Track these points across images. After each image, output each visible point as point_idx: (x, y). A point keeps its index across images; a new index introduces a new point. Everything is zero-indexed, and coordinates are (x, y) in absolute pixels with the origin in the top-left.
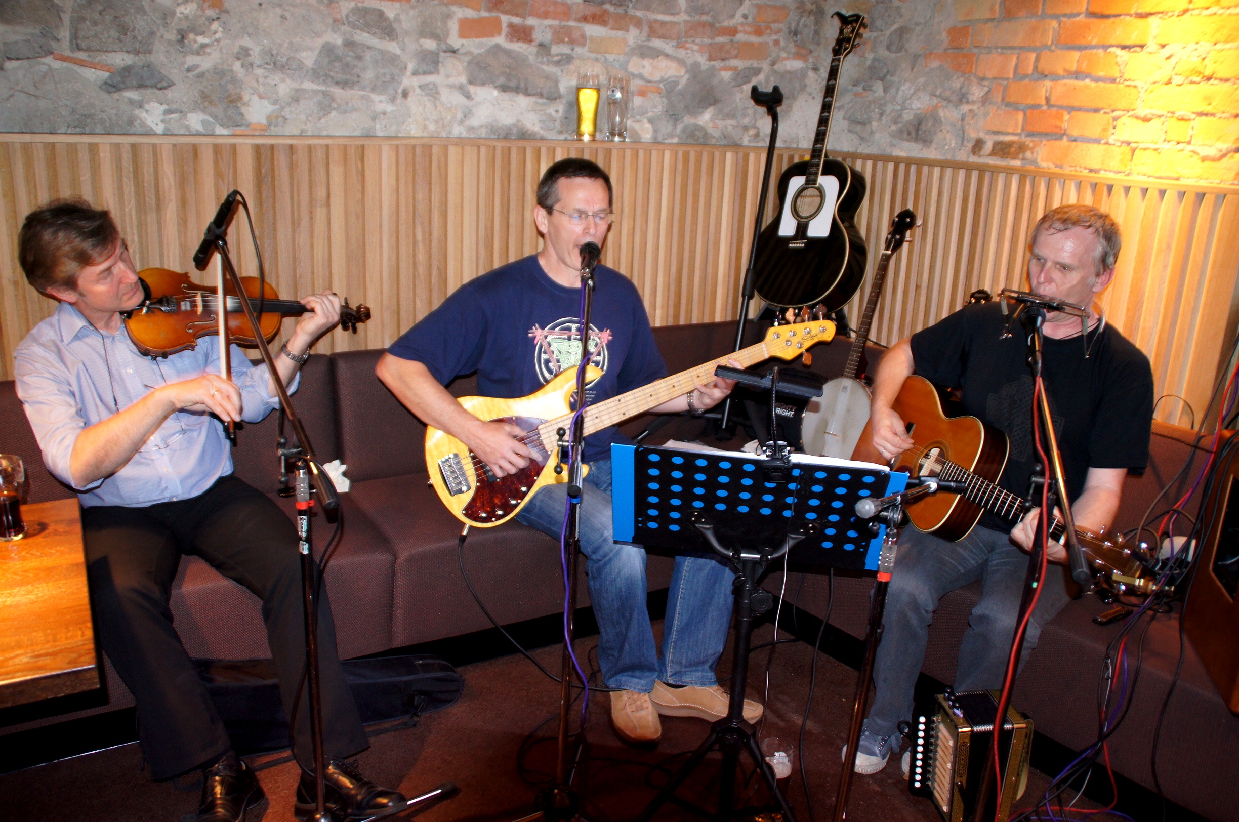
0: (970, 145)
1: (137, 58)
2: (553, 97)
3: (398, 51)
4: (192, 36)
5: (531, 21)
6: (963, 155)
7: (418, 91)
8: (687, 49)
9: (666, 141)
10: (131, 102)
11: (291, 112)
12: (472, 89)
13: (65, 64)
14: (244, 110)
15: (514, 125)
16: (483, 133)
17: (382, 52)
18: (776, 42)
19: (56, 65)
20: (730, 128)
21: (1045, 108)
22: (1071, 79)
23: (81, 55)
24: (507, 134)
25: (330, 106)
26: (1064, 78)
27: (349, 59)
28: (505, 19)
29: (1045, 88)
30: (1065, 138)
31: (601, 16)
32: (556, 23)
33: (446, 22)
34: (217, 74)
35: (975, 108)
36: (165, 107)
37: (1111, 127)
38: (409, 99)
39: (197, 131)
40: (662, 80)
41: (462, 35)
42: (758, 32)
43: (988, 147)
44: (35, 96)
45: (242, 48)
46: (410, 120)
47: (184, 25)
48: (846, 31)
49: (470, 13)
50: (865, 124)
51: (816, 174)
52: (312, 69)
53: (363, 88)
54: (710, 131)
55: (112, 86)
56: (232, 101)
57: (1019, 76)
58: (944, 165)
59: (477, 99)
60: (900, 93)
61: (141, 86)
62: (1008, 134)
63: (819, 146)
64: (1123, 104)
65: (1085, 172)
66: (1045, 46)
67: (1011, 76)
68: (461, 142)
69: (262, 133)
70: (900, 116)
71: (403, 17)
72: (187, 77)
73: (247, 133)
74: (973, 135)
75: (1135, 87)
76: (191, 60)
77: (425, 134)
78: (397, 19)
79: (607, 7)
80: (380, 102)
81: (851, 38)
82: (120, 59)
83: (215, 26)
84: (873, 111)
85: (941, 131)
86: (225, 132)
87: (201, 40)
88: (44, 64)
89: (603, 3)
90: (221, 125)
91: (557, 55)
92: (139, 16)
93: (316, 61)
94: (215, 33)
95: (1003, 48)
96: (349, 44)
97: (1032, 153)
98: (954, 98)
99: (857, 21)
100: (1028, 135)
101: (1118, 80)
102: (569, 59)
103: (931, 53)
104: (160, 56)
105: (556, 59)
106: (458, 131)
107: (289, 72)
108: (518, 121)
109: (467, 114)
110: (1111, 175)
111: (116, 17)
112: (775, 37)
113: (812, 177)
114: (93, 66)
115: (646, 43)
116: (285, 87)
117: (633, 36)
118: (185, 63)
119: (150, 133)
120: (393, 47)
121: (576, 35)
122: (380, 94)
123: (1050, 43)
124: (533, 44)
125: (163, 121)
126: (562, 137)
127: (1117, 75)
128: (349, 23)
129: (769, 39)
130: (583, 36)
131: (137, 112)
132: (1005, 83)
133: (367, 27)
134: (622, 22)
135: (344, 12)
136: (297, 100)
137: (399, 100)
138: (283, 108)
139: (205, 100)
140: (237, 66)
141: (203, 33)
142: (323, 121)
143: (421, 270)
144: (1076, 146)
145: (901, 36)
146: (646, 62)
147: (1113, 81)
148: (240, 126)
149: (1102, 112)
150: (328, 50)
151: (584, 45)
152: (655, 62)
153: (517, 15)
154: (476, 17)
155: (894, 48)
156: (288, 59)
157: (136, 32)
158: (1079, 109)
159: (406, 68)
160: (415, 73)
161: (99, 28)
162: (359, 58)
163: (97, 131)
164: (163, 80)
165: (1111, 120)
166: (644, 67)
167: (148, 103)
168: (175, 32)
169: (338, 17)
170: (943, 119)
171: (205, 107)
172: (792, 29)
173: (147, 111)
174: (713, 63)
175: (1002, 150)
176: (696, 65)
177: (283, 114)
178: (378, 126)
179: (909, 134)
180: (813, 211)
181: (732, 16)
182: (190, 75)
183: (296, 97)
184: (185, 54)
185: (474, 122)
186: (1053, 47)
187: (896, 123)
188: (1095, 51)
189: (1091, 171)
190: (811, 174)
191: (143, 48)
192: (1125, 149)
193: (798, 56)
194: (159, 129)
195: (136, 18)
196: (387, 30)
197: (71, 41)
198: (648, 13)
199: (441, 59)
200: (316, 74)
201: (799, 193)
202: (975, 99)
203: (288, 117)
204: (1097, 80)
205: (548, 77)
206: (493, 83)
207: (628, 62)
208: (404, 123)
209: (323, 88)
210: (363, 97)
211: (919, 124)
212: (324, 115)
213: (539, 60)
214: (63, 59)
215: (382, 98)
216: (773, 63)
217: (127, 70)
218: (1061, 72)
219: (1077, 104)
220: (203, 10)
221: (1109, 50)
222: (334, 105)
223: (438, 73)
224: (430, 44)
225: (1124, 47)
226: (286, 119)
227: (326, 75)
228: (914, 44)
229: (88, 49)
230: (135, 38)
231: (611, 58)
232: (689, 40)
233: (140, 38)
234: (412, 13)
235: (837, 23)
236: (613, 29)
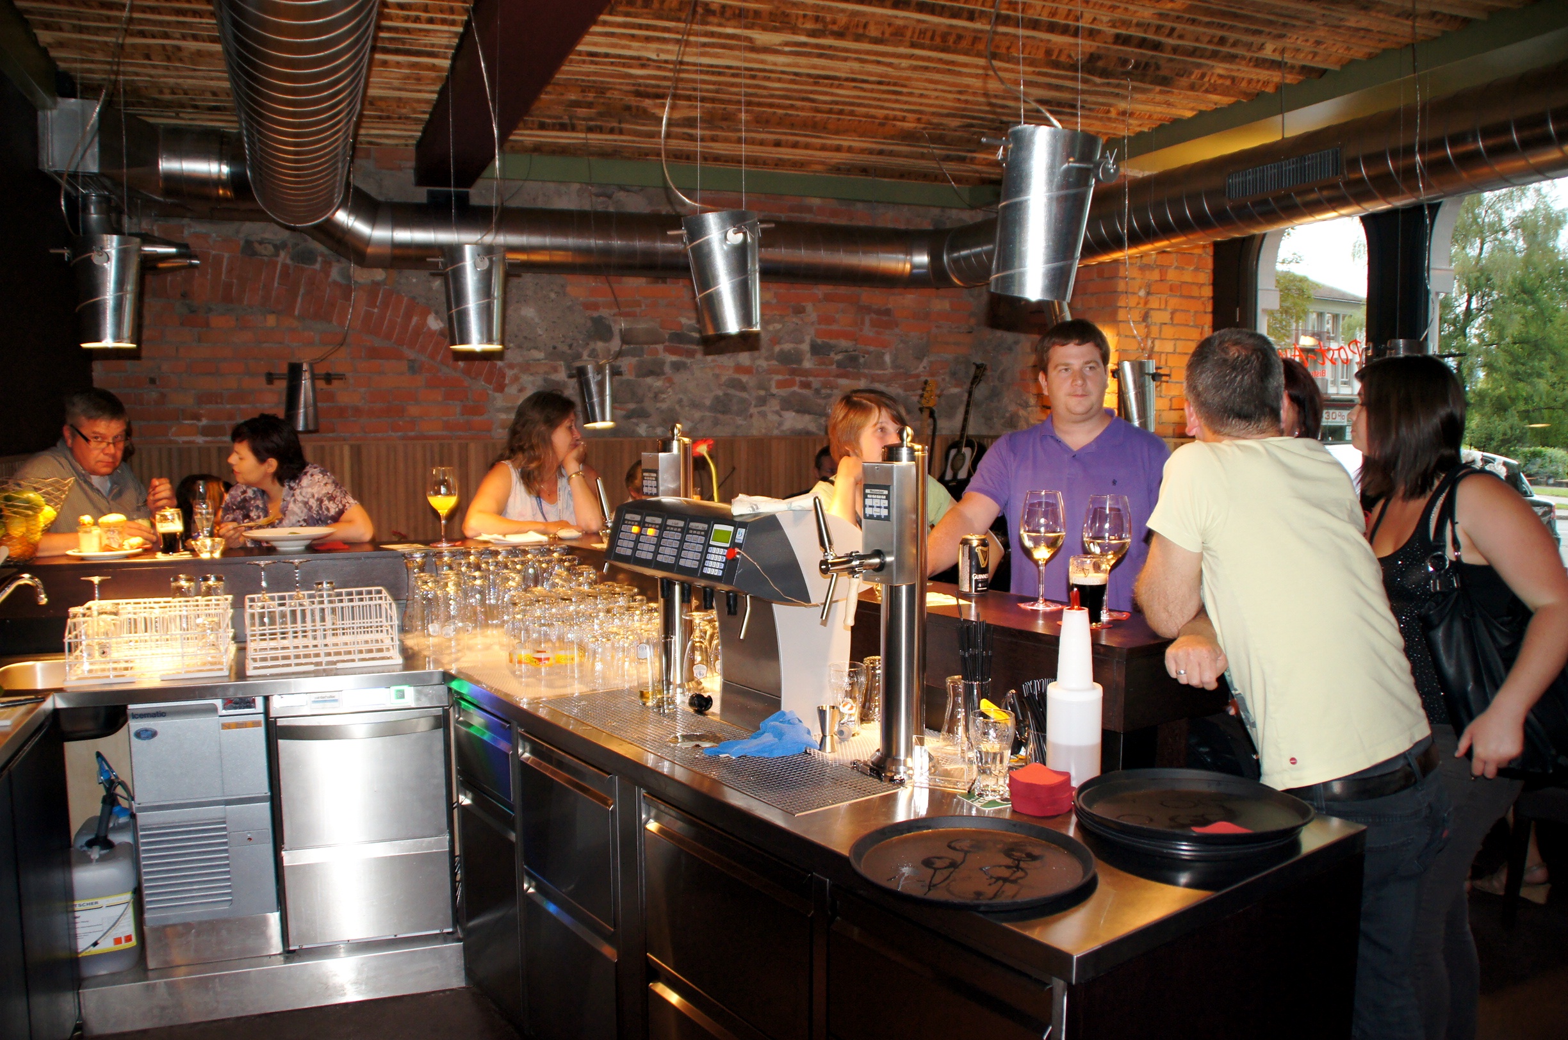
1: (638, 406)
3: (747, 396)
4: (660, 395)
5: (811, 379)
7: (757, 414)
10: (634, 424)
11: (700, 426)
12: (783, 413)
15: (803, 429)
16: (788, 433)
17: (741, 398)
18: (944, 380)
24: (799, 433)
25: (717, 422)
27: (726, 401)
28: (797, 379)
32: (823, 379)
33: (770, 382)
38: (753, 418)
39: (660, 436)
41: (777, 387)
45: (679, 398)
46: (753, 428)
47: (657, 390)
48: (977, 372)
49: (780, 377)
51: (962, 447)
52: (709, 407)
55: (628, 418)
59: (785, 417)
60: (1004, 403)
61: (639, 417)
63: (963, 432)
68: (779, 438)
70: (1004, 415)
71: (750, 381)
76: (658, 405)
77: (760, 434)
78: (747, 382)
80: (741, 420)
81: (979, 376)
82: (632, 407)
83: (669, 390)
87: (664, 396)
91: (824, 394)
93: (711, 403)
94: (669, 393)
96: (726, 395)
98: (1024, 405)
99: (983, 367)
103: (1014, 383)
104: (648, 405)
106: (776, 432)
107: (699, 408)
108: (804, 427)
109: (780, 424)
111: (631, 390)
112: (942, 377)
116: (697, 415)
118: (656, 407)
119: (641, 437)
120: (744, 395)
122: (740, 416)
124: (812, 389)
125: (646, 432)
128: (726, 385)
130: (837, 384)
131: (636, 428)
133: (733, 387)
134: (857, 376)
135: (724, 380)
137: (748, 419)
140: (677, 407)
141: (664, 393)
150: (717, 398)
151: (837, 388)
153: (804, 377)
154: (784, 379)
159: (751, 404)
160: (755, 406)
162: (730, 401)
168: (653, 393)
169: (721, 383)
170: (1021, 415)
179: (1009, 423)
181: (917, 368)
183: (702, 420)
185: (783, 428)
190: (959, 447)
191: (641, 401)
193: (956, 386)
196: (743, 387)
198: (871, 371)
199: (767, 399)
200: (713, 408)
201: (955, 456)
203: (698, 428)
205: (819, 405)
206: (793, 409)
208: (750, 429)
209: (714, 415)
210: (731, 418)
212: (714, 427)
213: (815, 397)
215: (741, 418)
217: (634, 411)
220: (665, 384)
222: (719, 422)
223: (766, 406)
224: (762, 393)
227: (715, 409)
228: (1007, 379)
233: (640, 398)
234: (754, 379)
235: (973, 368)
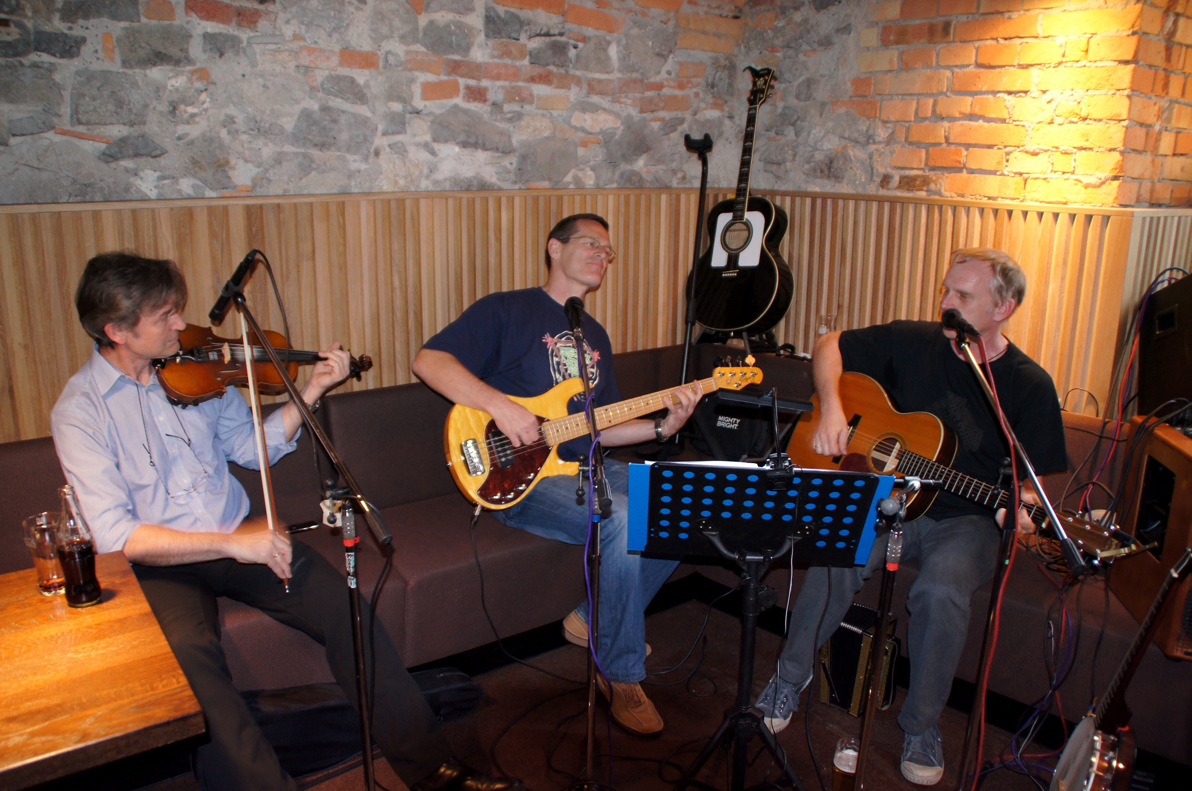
0: (878, 180)
1: (132, 129)
2: (507, 151)
3: (369, 114)
4: (182, 107)
5: (485, 83)
6: (872, 189)
7: (388, 149)
8: (621, 103)
9: (607, 187)
10: (127, 170)
11: (275, 173)
12: (436, 146)
13: (65, 138)
14: (231, 173)
15: (474, 177)
16: (447, 186)
17: (356, 116)
19: (58, 138)
20: (661, 172)
21: (944, 145)
22: (966, 120)
23: (81, 129)
24: (469, 186)
25: (310, 166)
26: (959, 119)
27: (326, 123)
28: (462, 82)
29: (943, 129)
30: (964, 170)
31: (546, 76)
32: (506, 83)
33: (410, 86)
34: (205, 140)
35: (880, 146)
36: (158, 174)
37: (1005, 161)
38: (380, 157)
39: (188, 194)
40: (602, 132)
41: (425, 97)
42: (681, 86)
43: (896, 179)
44: (38, 169)
45: (227, 116)
46: (382, 177)
47: (175, 97)
48: (758, 83)
49: (431, 77)
50: (780, 164)
51: (743, 211)
52: (293, 133)
53: (339, 150)
54: (644, 176)
55: (109, 157)
56: (220, 166)
57: (920, 118)
58: (857, 198)
59: (441, 155)
60: (812, 136)
61: (137, 155)
62: (913, 169)
63: (743, 185)
64: (1014, 142)
65: (985, 200)
66: (941, 93)
67: (913, 119)
68: (430, 195)
69: (248, 194)
70: (813, 156)
71: (372, 83)
72: (177, 145)
73: (234, 194)
74: (881, 170)
75: (1023, 126)
76: (181, 129)
77: (396, 190)
78: (366, 84)
79: (551, 68)
80: (355, 161)
81: (764, 89)
82: (117, 131)
83: (203, 96)
84: (787, 153)
85: (851, 168)
86: (213, 194)
87: (191, 110)
88: (46, 138)
89: (548, 65)
90: (211, 189)
91: (510, 112)
92: (133, 91)
93: (296, 125)
94: (203, 103)
95: (903, 95)
96: (325, 109)
97: (936, 185)
98: (862, 139)
99: (768, 74)
100: (930, 170)
101: (1007, 121)
102: (518, 116)
103: (838, 101)
104: (154, 127)
105: (509, 116)
106: (425, 184)
107: (272, 137)
108: (477, 173)
109: (433, 169)
110: (1008, 202)
111: (112, 92)
112: (695, 90)
113: (739, 213)
114: (92, 138)
115: (585, 99)
116: (268, 151)
117: (574, 94)
118: (176, 132)
119: (145, 199)
120: (364, 111)
121: (525, 94)
122: (355, 154)
123: (945, 90)
124: (488, 103)
125: (156, 187)
126: (517, 187)
127: (1006, 116)
128: (324, 89)
129: (690, 92)
130: (531, 95)
131: (132, 179)
132: (907, 125)
133: (339, 93)
134: (565, 81)
135: (319, 79)
136: (280, 163)
137: (372, 159)
138: (267, 170)
139: (195, 166)
140: (224, 133)
141: (192, 104)
142: (304, 180)
143: (399, 314)
144: (975, 177)
145: (809, 86)
146: (587, 116)
147: (1003, 121)
148: (226, 188)
149: (995, 148)
150: (306, 115)
151: (532, 103)
152: (595, 116)
153: (473, 78)
154: (436, 80)
155: (803, 97)
156: (271, 125)
157: (132, 106)
158: (975, 146)
159: (377, 130)
160: (385, 134)
161: (97, 103)
162: (335, 121)
163: (97, 199)
164: (156, 149)
165: (1004, 154)
166: (585, 121)
167: (143, 170)
168: (167, 103)
169: (315, 84)
170: (853, 158)
171: (196, 173)
172: (710, 81)
173: (142, 179)
174: (644, 115)
175: (907, 183)
176: (629, 117)
177: (267, 175)
178: (353, 183)
179: (822, 171)
180: (741, 244)
181: (659, 73)
182: (181, 142)
183: (279, 160)
184: (176, 124)
185: (439, 176)
186: (949, 94)
187: (808, 162)
188: (985, 96)
189: (989, 198)
190: (737, 210)
191: (138, 120)
192: (1018, 179)
193: (715, 106)
194: (153, 194)
195: (131, 92)
196: (359, 95)
197: (72, 116)
198: (586, 72)
199: (407, 120)
200: (296, 138)
201: (727, 229)
202: (880, 139)
203: (272, 178)
204: (989, 120)
205: (502, 133)
206: (455, 140)
207: (570, 117)
208: (376, 180)
209: (303, 150)
210: (339, 157)
211: (831, 162)
212: (305, 175)
213: (494, 118)
214: (64, 133)
215: (356, 157)
216: (695, 113)
217: (124, 140)
218: (957, 115)
219: (973, 142)
220: (192, 83)
221: (998, 95)
222: (314, 166)
223: (406, 133)
224: (397, 107)
225: (1010, 93)
226: (271, 181)
227: (305, 139)
228: (821, 93)
229: (88, 123)
230: (130, 110)
231: (555, 113)
232: (623, 95)
233: (135, 111)
234: (380, 78)
235: (748, 76)
236: (557, 87)
